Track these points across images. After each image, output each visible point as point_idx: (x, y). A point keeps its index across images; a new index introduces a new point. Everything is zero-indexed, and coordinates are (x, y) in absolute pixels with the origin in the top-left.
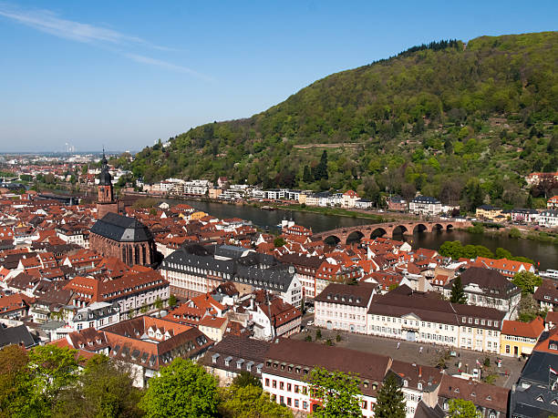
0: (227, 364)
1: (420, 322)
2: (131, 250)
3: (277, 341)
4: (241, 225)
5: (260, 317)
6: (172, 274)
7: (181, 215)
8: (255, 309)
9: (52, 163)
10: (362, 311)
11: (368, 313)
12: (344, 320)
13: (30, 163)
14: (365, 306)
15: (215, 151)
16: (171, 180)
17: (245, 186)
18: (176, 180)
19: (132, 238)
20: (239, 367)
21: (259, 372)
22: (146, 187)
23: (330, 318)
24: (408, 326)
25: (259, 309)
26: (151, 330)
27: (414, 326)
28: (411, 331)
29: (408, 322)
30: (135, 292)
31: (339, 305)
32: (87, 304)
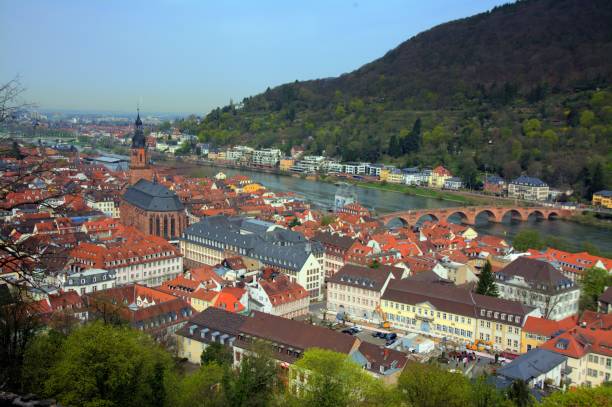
0: (202, 335)
1: (436, 312)
2: (158, 221)
4: (292, 201)
5: (260, 293)
6: (191, 248)
7: (233, 187)
10: (373, 297)
11: (382, 298)
12: (356, 305)
13: (94, 123)
14: (379, 291)
15: (292, 116)
16: (239, 148)
17: (321, 158)
18: (244, 148)
20: (213, 339)
21: (231, 344)
22: (212, 156)
23: (342, 302)
24: (423, 315)
25: (259, 286)
26: (139, 298)
27: (429, 316)
28: (426, 321)
29: (423, 311)
30: (142, 262)
31: (352, 288)
32: (82, 270)
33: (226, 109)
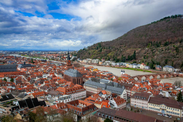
0: (102, 116)
1: (166, 107)
2: (75, 80)
3: (118, 110)
4: (108, 73)
5: (113, 102)
6: (87, 87)
7: (90, 70)
8: (112, 99)
9: (54, 54)
10: (146, 102)
11: (148, 103)
12: (140, 104)
14: (147, 100)
15: (101, 51)
16: (88, 59)
17: (110, 61)
18: (89, 59)
19: (76, 76)
20: (106, 117)
21: (112, 119)
22: (81, 61)
23: (135, 104)
24: (162, 108)
25: (113, 99)
26: (80, 104)
27: (164, 108)
28: (163, 110)
29: (162, 107)
30: (76, 92)
31: (138, 99)
32: (62, 95)
33: (84, 49)
